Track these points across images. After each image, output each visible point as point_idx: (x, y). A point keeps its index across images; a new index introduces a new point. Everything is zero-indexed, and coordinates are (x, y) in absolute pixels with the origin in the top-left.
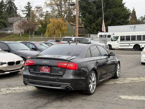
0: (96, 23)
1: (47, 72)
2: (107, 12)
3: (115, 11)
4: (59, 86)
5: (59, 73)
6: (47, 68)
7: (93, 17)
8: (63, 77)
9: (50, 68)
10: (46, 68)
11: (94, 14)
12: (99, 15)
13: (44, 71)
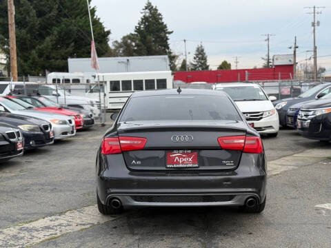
0: (39, 49)
1: (189, 166)
2: (63, 26)
3: (80, 24)
4: (231, 198)
5: (225, 165)
6: (187, 154)
7: (29, 35)
8: (236, 174)
9: (196, 153)
10: (184, 153)
11: (32, 28)
12: (44, 32)
13: (178, 163)
